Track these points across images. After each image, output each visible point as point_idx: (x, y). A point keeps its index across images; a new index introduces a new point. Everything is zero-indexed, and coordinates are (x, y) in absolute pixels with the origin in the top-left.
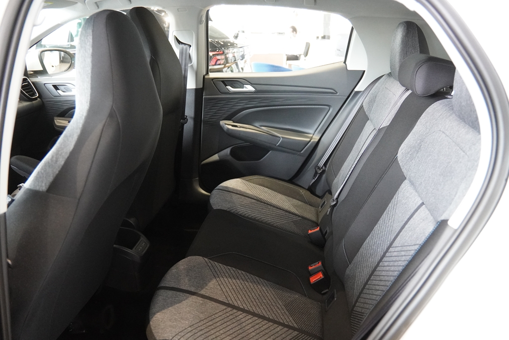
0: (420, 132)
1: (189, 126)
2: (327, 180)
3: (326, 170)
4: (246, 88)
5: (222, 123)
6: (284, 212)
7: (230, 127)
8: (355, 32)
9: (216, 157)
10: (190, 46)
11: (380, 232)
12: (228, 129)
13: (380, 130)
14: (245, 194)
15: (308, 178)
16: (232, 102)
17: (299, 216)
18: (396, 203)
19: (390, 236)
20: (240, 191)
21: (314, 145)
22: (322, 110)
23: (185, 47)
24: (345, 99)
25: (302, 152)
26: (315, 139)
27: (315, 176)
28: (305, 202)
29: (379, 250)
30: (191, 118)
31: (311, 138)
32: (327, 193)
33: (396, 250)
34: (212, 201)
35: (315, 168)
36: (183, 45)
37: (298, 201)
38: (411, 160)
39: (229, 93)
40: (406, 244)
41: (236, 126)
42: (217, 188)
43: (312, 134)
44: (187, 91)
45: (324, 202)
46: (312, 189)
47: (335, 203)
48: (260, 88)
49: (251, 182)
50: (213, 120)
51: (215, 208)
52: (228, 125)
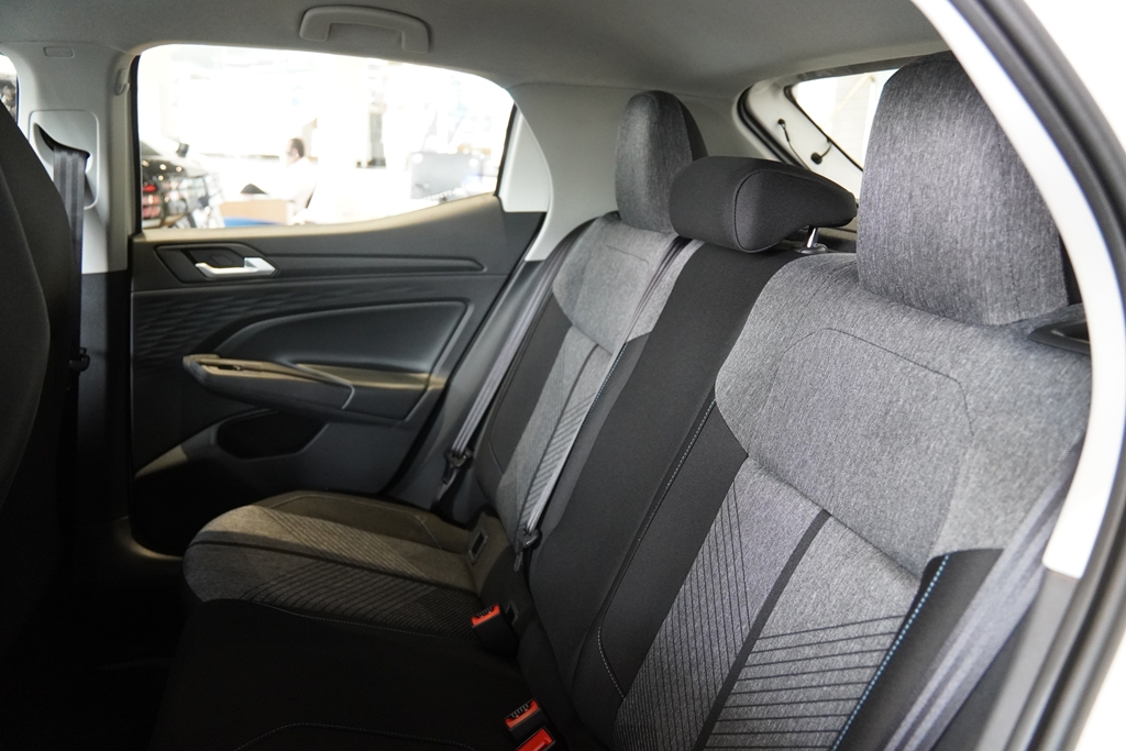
0: (765, 337)
1: (93, 377)
2: (479, 481)
3: (475, 455)
4: (250, 265)
5: (189, 361)
6: (390, 578)
7: (214, 371)
8: (520, 118)
9: (176, 455)
10: (87, 155)
11: (703, 600)
12: (210, 376)
13: (629, 346)
14: (279, 547)
15: (430, 483)
16: (214, 304)
17: (429, 583)
18: (734, 520)
19: (744, 610)
20: (264, 538)
21: (436, 398)
22: (448, 312)
23: (69, 158)
24: (502, 282)
25: (408, 419)
26: (435, 383)
27: (447, 474)
28: (433, 545)
29: (715, 649)
30: (98, 353)
31: (427, 382)
32: (483, 515)
33: (779, 646)
34: (192, 579)
35: (446, 457)
36: (64, 154)
37: (415, 544)
38: (755, 410)
39: (204, 279)
40: (810, 626)
41: (230, 367)
42: (195, 540)
43: (428, 372)
44: (83, 278)
45: (481, 538)
46: (442, 509)
47: (534, 538)
48: (288, 263)
49: (286, 512)
50: (159, 355)
51: (208, 599)
52: (208, 365)
